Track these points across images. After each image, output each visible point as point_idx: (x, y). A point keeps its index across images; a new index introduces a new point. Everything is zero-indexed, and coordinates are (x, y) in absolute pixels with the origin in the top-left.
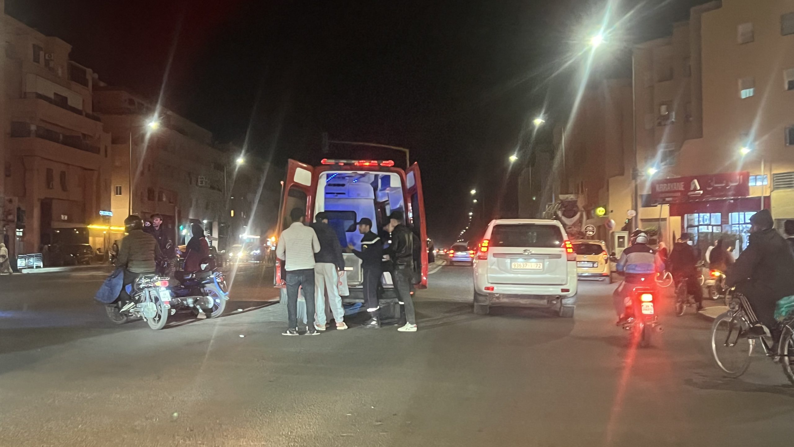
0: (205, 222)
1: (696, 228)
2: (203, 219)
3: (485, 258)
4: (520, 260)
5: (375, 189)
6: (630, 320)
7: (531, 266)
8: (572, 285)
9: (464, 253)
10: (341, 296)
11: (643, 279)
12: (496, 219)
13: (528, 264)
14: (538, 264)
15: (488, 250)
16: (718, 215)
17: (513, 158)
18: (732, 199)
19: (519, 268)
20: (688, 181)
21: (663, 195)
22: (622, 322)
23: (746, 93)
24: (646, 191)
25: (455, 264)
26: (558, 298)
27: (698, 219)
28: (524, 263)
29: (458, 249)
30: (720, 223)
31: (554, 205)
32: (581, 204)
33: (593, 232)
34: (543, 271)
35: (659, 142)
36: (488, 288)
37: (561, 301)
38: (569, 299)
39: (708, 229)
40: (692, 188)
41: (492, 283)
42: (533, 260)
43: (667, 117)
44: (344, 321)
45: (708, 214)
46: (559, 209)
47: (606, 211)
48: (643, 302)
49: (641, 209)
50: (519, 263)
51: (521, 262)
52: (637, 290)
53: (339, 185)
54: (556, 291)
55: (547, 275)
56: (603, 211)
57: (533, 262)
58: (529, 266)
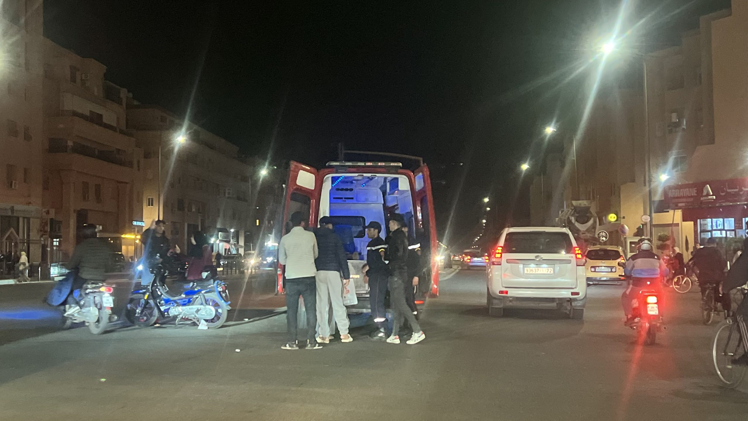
0: (232, 230)
1: (710, 233)
2: (231, 228)
3: (500, 263)
4: (533, 265)
5: (384, 193)
6: (636, 320)
7: (543, 271)
8: (582, 289)
9: (480, 259)
10: (346, 306)
11: (648, 283)
12: (509, 227)
13: (539, 269)
14: (549, 269)
15: (501, 256)
16: (731, 220)
17: (525, 167)
18: (745, 205)
19: (531, 273)
20: (700, 187)
21: (677, 200)
22: (629, 322)
24: (657, 197)
25: (472, 268)
26: (568, 301)
27: (711, 224)
28: (536, 269)
29: (474, 255)
30: (733, 229)
31: (566, 212)
32: (593, 210)
33: (606, 238)
34: (555, 275)
35: (670, 148)
36: (501, 292)
37: (571, 304)
38: (579, 302)
39: (721, 234)
40: (705, 193)
41: (505, 288)
42: (545, 265)
43: (677, 125)
44: (349, 333)
45: (721, 220)
46: (572, 215)
47: (617, 217)
48: (649, 304)
49: (654, 215)
50: (531, 269)
51: (533, 267)
52: (642, 292)
53: (347, 190)
54: (566, 294)
55: (559, 279)
56: (614, 218)
57: (544, 267)
58: (540, 271)
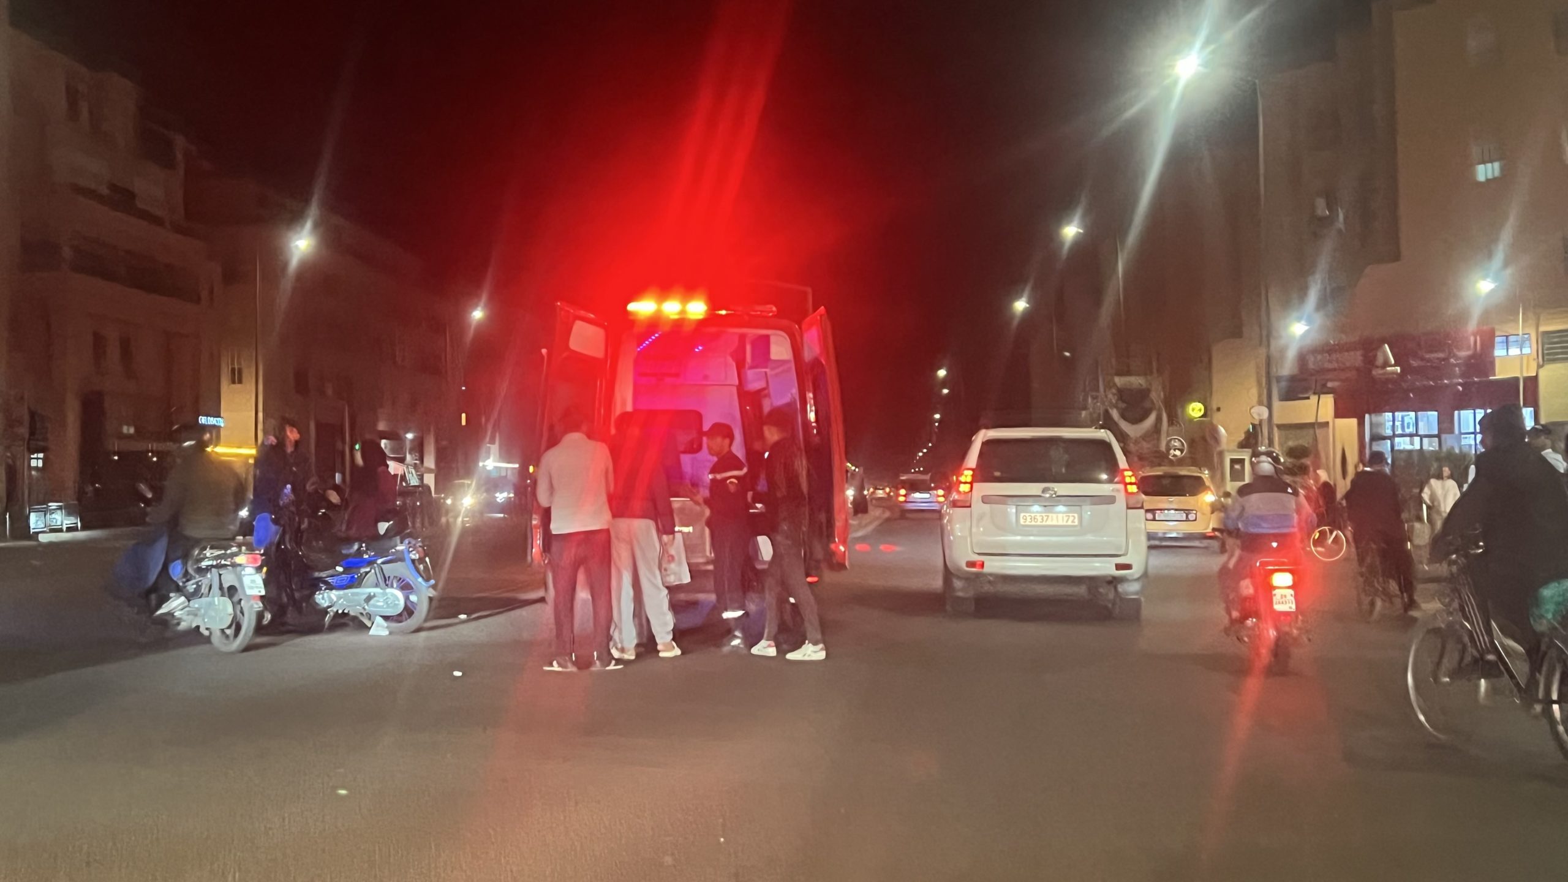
0: (410, 436)
1: (1389, 442)
2: (407, 431)
3: (968, 504)
4: (1036, 508)
5: (740, 365)
6: (1250, 622)
7: (1057, 520)
8: (1137, 557)
9: (925, 495)
11: (1275, 545)
12: (987, 428)
13: (1050, 515)
14: (1071, 515)
15: (971, 488)
16: (1431, 415)
17: (1020, 305)
18: (1460, 384)
19: (1033, 523)
20: (1370, 347)
21: (1322, 377)
22: (1234, 627)
23: (1485, 172)
24: (1287, 367)
25: (909, 515)
26: (1110, 582)
27: (1391, 423)
28: (1044, 515)
29: (913, 487)
30: (1436, 432)
31: (1106, 399)
32: (1157, 395)
34: (1081, 529)
36: (971, 564)
37: (1116, 588)
38: (1132, 583)
39: (1412, 444)
40: (1380, 360)
41: (979, 554)
42: (1061, 508)
43: (1325, 222)
45: (1412, 414)
46: (1114, 405)
47: (1206, 409)
48: (1275, 588)
49: (1277, 404)
50: (1033, 515)
51: (1037, 512)
54: (1105, 568)
55: (1090, 537)
56: (1200, 410)
57: (1060, 512)
58: (1052, 520)
